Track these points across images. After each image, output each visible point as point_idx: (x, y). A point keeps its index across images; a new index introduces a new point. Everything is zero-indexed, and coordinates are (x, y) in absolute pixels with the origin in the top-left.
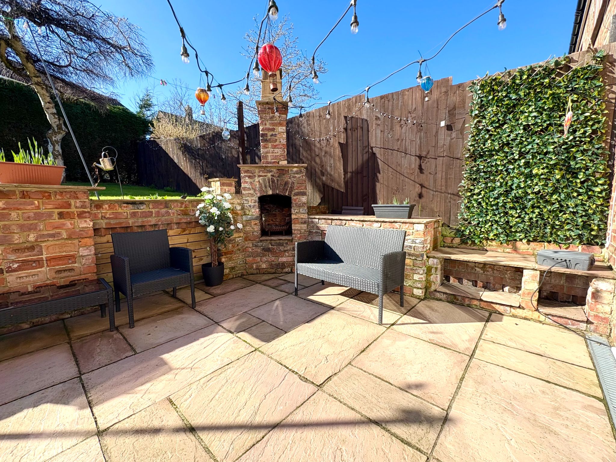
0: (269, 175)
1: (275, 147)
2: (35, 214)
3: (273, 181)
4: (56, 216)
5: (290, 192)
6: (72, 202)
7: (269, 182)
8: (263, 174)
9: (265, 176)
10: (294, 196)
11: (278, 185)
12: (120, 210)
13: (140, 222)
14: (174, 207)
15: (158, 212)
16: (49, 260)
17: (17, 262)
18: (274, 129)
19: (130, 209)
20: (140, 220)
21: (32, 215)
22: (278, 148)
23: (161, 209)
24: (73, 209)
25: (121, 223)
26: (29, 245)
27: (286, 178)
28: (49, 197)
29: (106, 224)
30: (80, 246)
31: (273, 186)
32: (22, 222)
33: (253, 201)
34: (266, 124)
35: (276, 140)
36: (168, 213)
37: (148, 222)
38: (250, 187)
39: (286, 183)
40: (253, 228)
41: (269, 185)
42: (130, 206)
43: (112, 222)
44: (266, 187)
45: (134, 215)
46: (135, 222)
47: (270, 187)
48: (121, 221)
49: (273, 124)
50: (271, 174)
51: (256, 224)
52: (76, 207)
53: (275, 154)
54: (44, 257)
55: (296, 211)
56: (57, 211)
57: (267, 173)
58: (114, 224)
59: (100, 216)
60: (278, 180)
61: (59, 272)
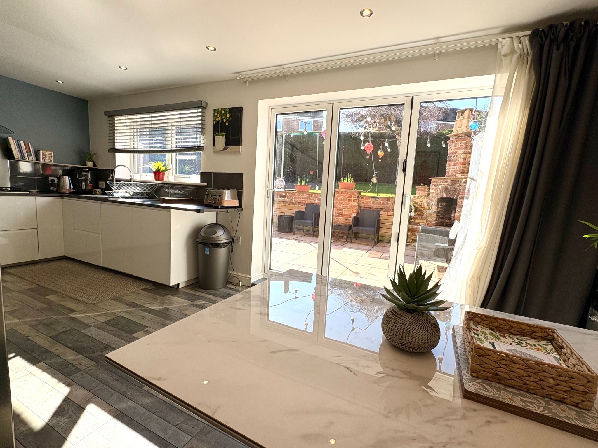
0: (446, 184)
1: (455, 164)
2: (343, 199)
3: (447, 188)
4: (348, 200)
5: (457, 196)
6: (353, 195)
7: (445, 189)
8: (443, 184)
9: (444, 185)
10: (459, 199)
11: (450, 191)
12: (369, 200)
13: (375, 206)
14: (391, 201)
15: (383, 202)
16: (344, 215)
17: (337, 214)
18: (456, 152)
19: (372, 200)
20: (376, 205)
21: (342, 199)
22: (457, 165)
23: (385, 201)
24: (352, 198)
25: (368, 206)
26: (340, 209)
27: (456, 186)
28: (347, 194)
29: (364, 205)
30: (352, 212)
31: (447, 191)
32: (340, 201)
33: (434, 201)
34: (452, 150)
35: (457, 159)
36: (388, 204)
37: (379, 206)
38: (434, 192)
39: (456, 190)
40: (432, 219)
41: (445, 191)
42: (373, 199)
43: (366, 205)
44: (442, 192)
45: (373, 202)
46: (373, 206)
47: (445, 192)
48: (369, 205)
49: (455, 149)
50: (447, 183)
51: (434, 216)
52: (353, 198)
53: (454, 170)
54: (343, 213)
55: (459, 210)
56: (348, 198)
57: (445, 183)
58: (366, 206)
59: (362, 202)
60: (450, 188)
61: (346, 220)
